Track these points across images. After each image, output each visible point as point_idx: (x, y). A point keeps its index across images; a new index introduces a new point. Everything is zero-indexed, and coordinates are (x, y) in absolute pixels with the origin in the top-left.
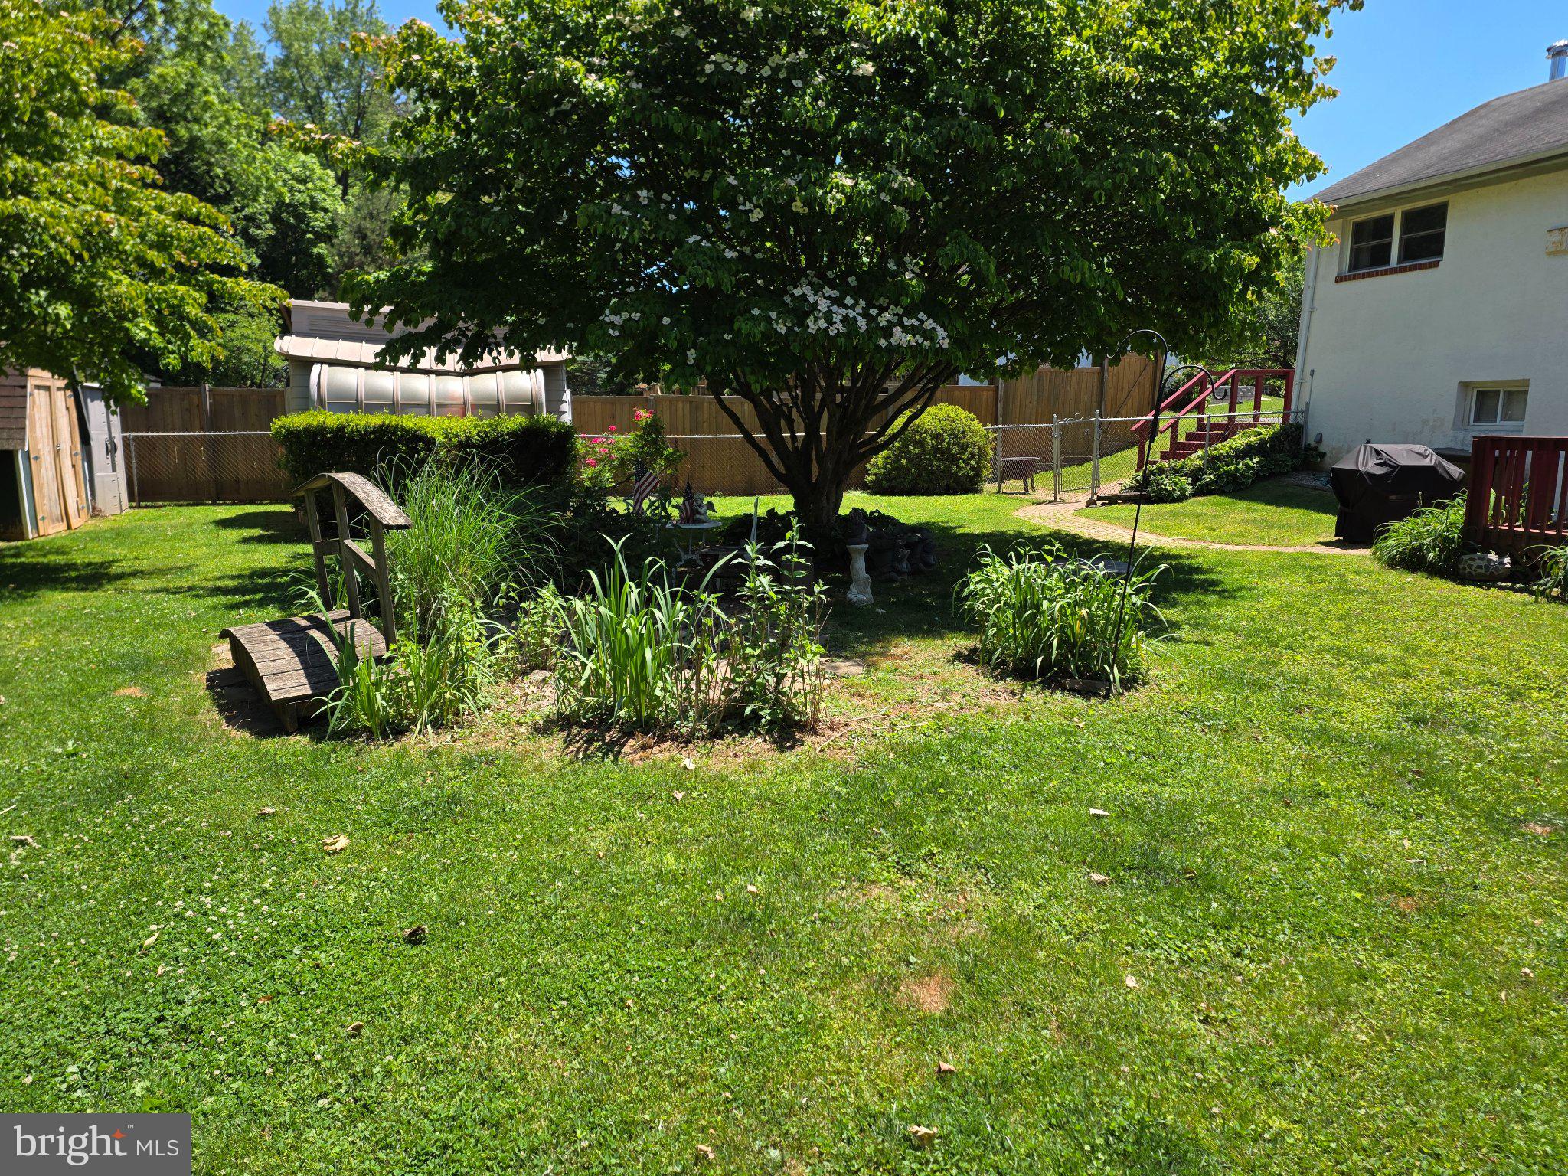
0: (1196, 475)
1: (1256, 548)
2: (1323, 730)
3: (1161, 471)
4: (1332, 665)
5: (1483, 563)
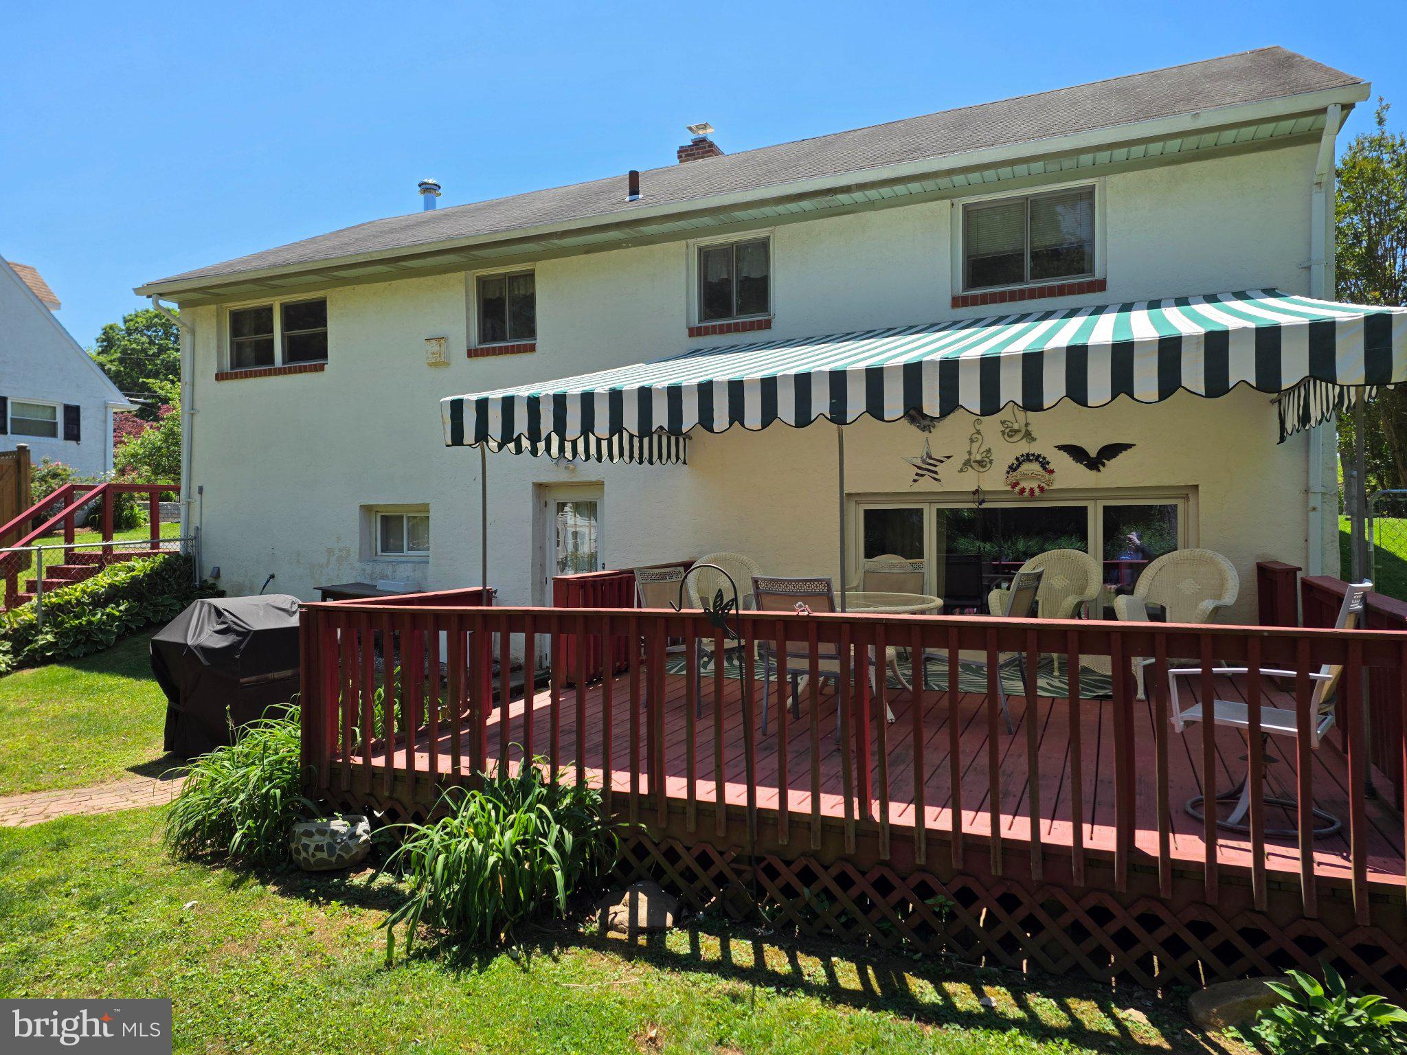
5: (325, 841)
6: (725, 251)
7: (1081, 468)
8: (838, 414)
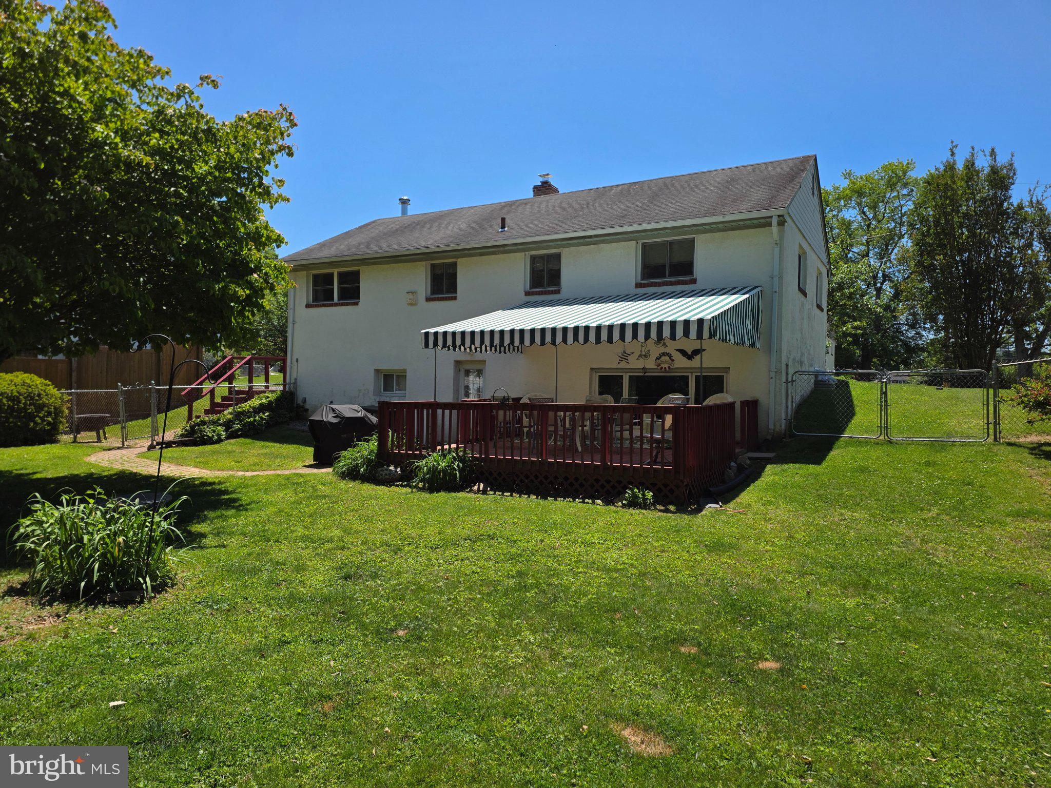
0: (228, 425)
1: (266, 473)
2: (292, 595)
3: (203, 423)
4: (302, 548)
5: (388, 472)
6: (542, 257)
7: (685, 359)
8: (554, 342)
